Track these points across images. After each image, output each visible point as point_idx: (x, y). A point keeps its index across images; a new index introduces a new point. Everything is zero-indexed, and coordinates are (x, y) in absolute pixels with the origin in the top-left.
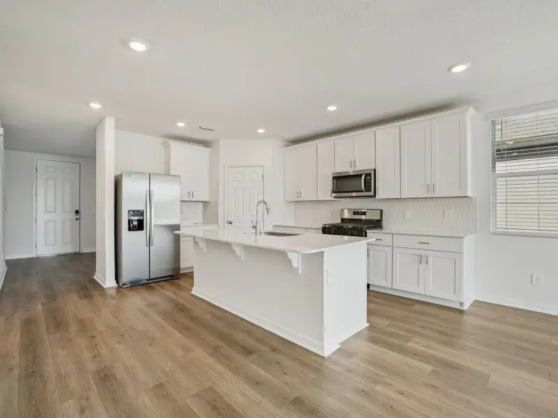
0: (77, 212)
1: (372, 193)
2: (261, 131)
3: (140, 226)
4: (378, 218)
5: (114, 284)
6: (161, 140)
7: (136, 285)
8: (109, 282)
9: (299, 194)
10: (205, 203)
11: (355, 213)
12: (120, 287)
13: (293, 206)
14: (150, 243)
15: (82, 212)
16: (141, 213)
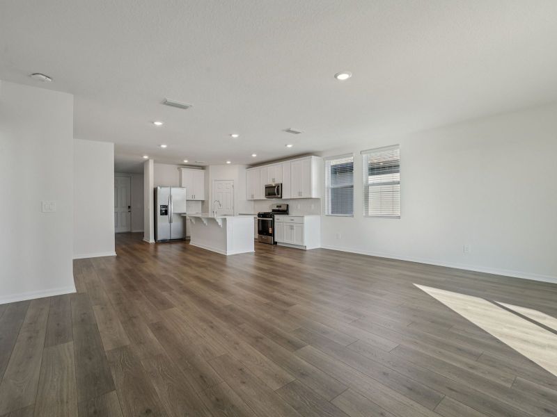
0: (129, 207)
1: (279, 196)
2: (229, 162)
3: (166, 213)
4: (286, 209)
5: (154, 241)
6: (177, 166)
7: (164, 242)
8: (152, 241)
9: (253, 196)
10: (203, 202)
11: (277, 207)
12: (157, 242)
13: (253, 202)
14: (170, 222)
15: (132, 206)
16: (166, 207)
